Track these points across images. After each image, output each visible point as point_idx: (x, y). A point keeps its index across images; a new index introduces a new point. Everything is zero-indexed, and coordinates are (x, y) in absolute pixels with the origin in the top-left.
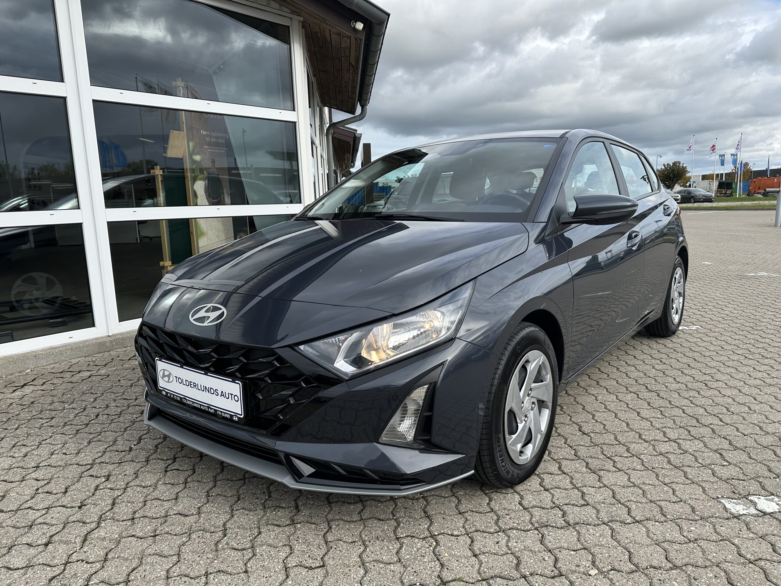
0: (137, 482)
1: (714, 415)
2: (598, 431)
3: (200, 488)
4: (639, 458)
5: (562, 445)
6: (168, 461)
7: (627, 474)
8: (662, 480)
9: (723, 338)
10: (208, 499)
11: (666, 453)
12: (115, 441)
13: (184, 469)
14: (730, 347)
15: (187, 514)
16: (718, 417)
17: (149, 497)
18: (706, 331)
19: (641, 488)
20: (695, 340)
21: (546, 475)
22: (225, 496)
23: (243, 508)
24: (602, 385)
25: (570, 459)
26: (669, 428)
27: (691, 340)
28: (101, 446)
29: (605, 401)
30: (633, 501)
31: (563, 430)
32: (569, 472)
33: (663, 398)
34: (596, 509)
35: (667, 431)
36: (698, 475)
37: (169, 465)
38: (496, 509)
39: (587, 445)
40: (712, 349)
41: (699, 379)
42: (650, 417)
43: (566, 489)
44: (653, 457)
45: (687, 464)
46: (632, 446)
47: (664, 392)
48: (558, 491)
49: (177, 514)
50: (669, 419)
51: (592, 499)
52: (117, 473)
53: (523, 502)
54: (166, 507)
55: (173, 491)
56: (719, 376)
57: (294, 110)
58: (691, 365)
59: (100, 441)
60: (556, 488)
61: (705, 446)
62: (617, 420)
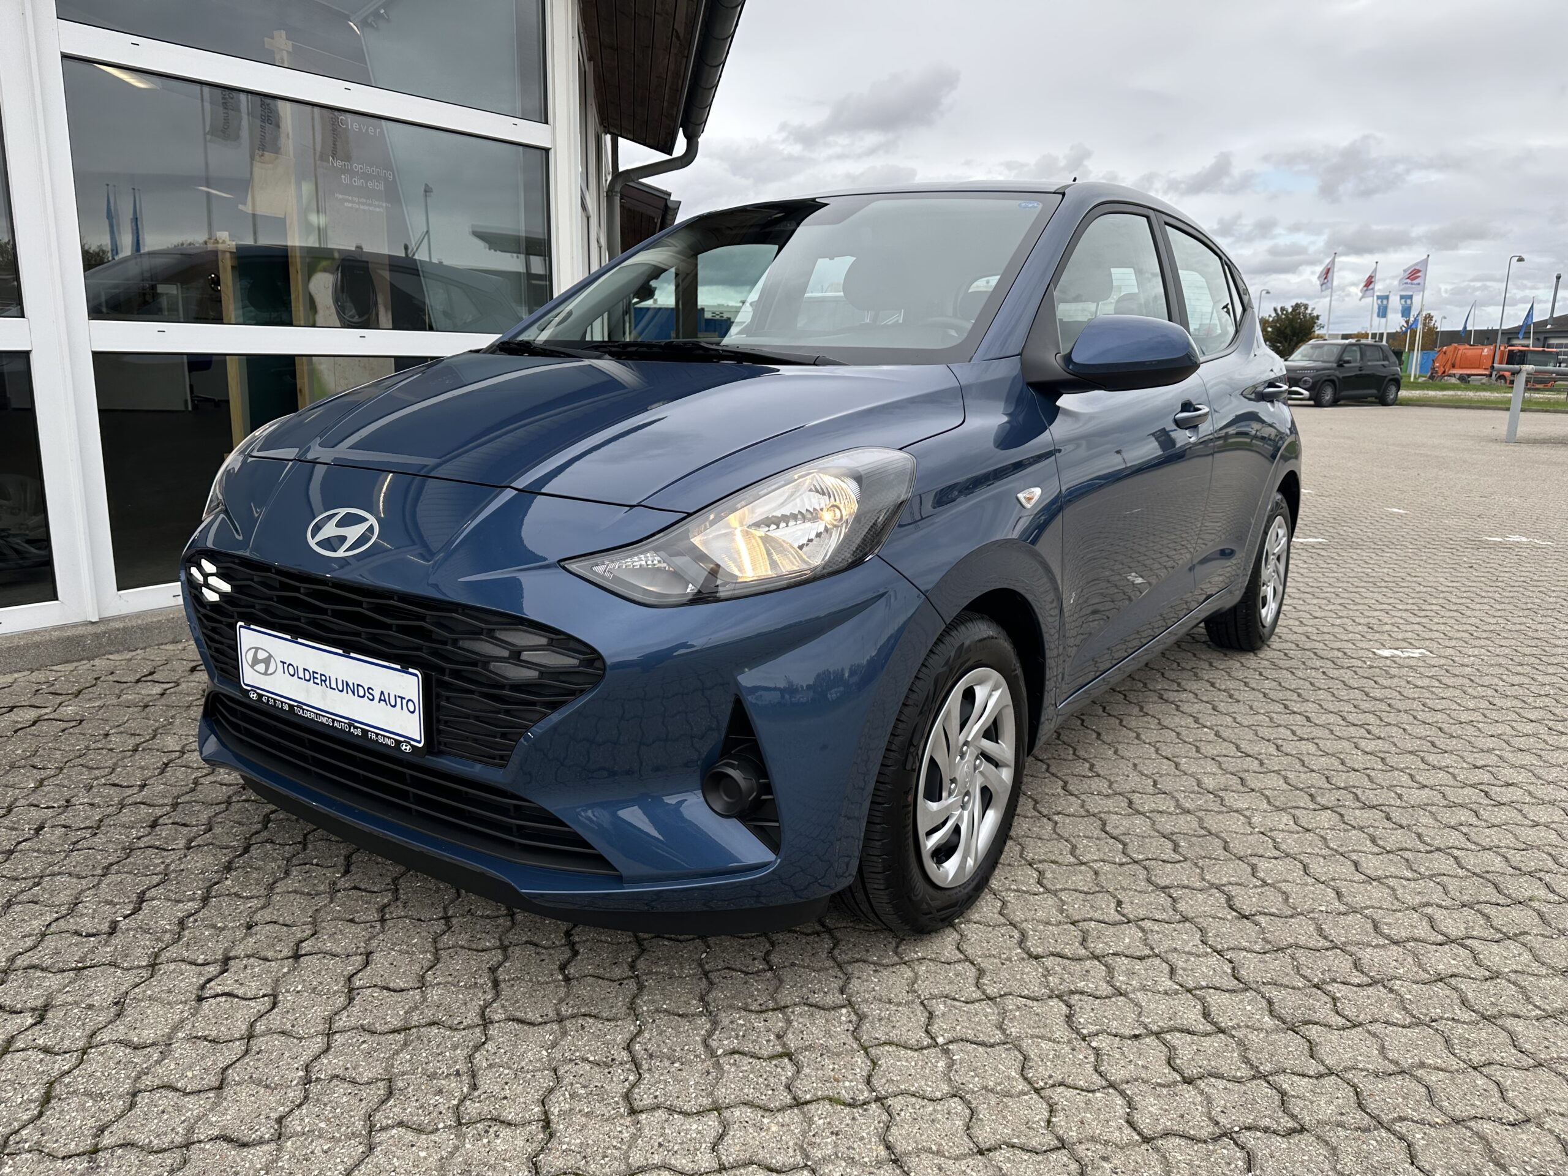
0: (120, 1030)
1: (1530, 874)
2: (1273, 910)
3: (287, 1054)
4: (1391, 991)
5: (1196, 946)
6: (206, 968)
7: (1374, 1035)
8: (1464, 1056)
9: (1487, 680)
10: (306, 1090)
11: (1451, 976)
12: (76, 904)
13: (249, 995)
14: (1509, 703)
15: (246, 1139)
16: (1540, 879)
17: (147, 1081)
18: (1443, 661)
19: (1419, 1081)
20: (1426, 682)
21: (1178, 1035)
22: (353, 1082)
23: (401, 1124)
24: (1253, 786)
25: (1225, 987)
26: (1439, 906)
27: (1420, 683)
28: (36, 918)
29: (1271, 830)
30: (1413, 1121)
31: (1192, 906)
32: (1234, 1028)
33: (1402, 827)
34: (1327, 1143)
35: (1439, 914)
36: (1547, 1043)
37: (209, 980)
38: (1071, 1141)
39: (1257, 948)
40: (1471, 705)
41: (1466, 779)
42: (1387, 877)
43: (1238, 1081)
44: (1425, 988)
45: (1510, 1010)
46: (1366, 955)
47: (1400, 810)
48: (1221, 1084)
49: (217, 1138)
50: (1432, 884)
51: (1311, 1113)
52: (70, 999)
53: (1137, 1116)
54: (189, 1114)
55: (215, 1063)
56: (1507, 774)
57: (547, 123)
58: (1438, 743)
59: (36, 903)
60: (1211, 1075)
61: (1537, 959)
62: (1310, 880)
